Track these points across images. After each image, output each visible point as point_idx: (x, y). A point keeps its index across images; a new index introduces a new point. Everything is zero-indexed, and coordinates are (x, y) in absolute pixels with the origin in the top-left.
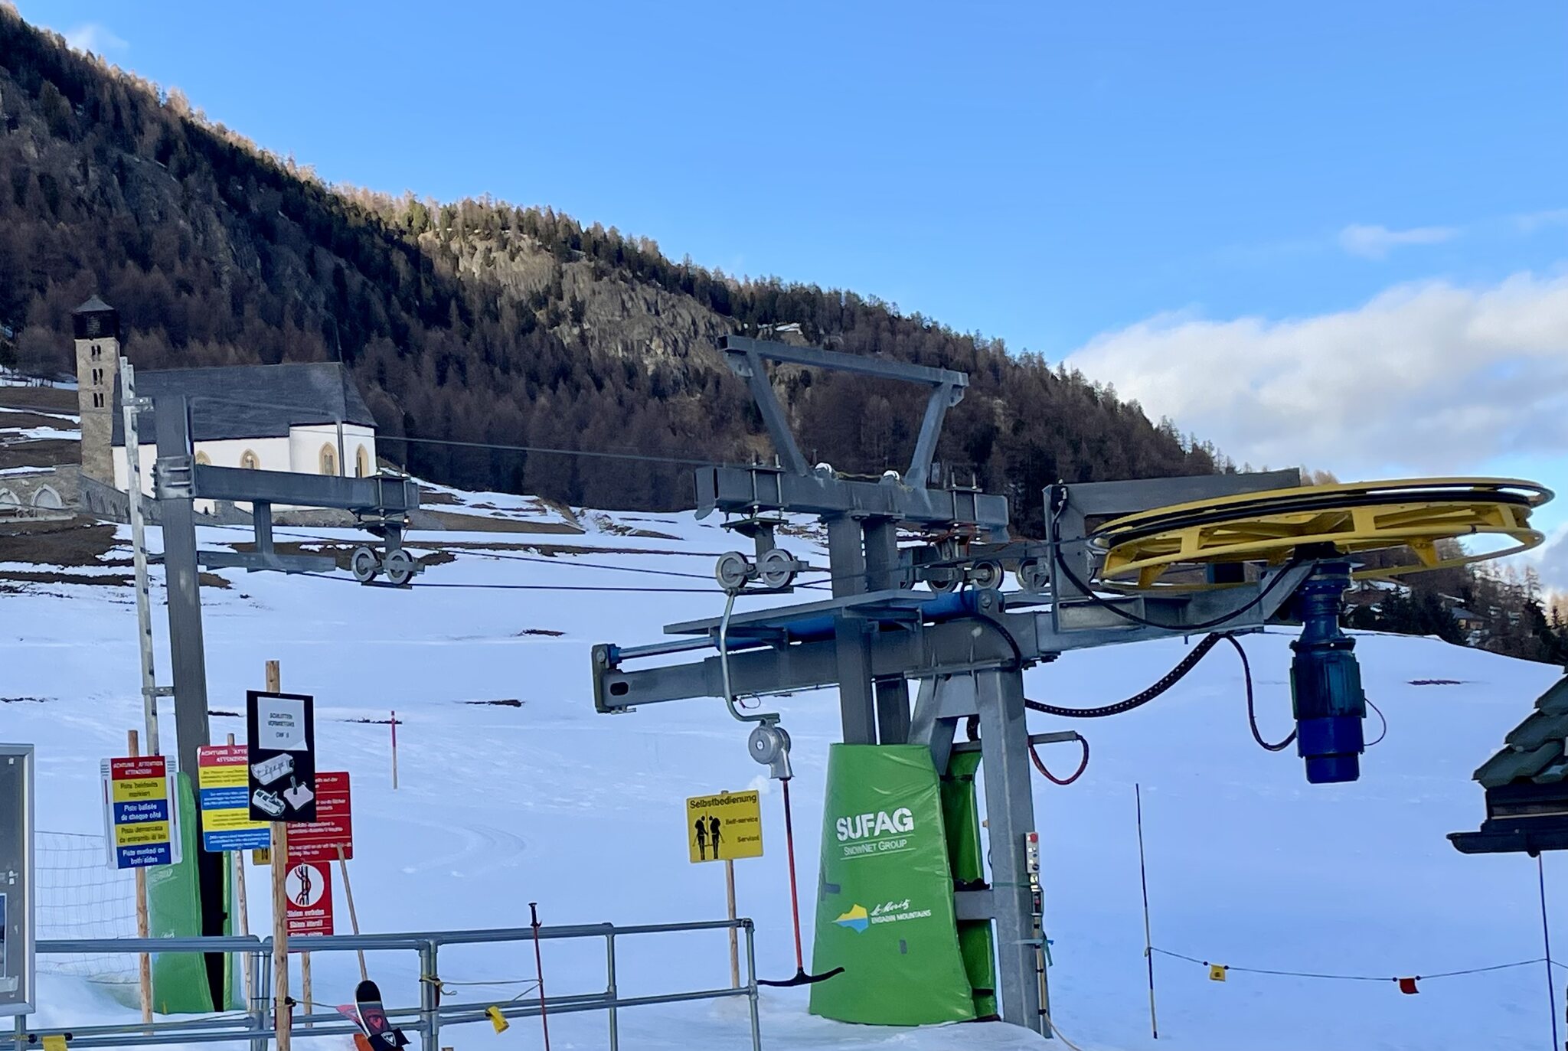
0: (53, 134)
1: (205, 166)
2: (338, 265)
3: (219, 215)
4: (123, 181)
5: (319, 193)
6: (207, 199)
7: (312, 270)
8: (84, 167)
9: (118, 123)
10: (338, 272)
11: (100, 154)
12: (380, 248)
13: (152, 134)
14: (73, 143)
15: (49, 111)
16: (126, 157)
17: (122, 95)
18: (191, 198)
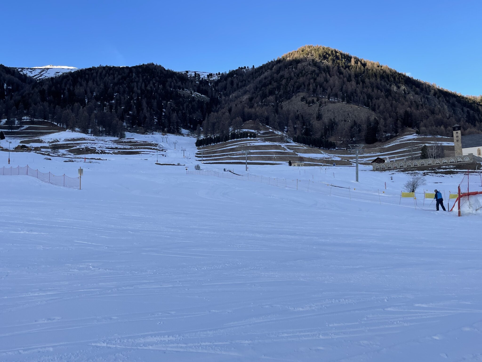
0: (415, 94)
1: (442, 96)
2: (468, 110)
3: (445, 104)
4: (428, 101)
5: (463, 97)
6: (443, 101)
7: (463, 111)
8: (421, 99)
9: (426, 91)
10: (468, 111)
11: (424, 97)
12: (476, 106)
13: (433, 91)
14: (419, 95)
15: (414, 91)
16: (428, 96)
17: (427, 86)
18: (440, 102)
